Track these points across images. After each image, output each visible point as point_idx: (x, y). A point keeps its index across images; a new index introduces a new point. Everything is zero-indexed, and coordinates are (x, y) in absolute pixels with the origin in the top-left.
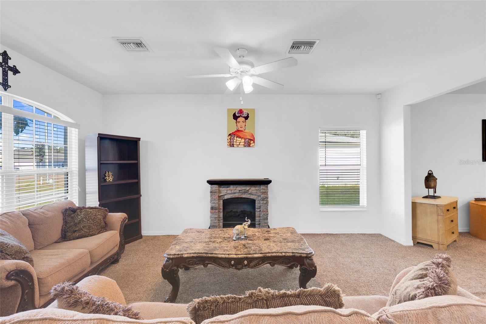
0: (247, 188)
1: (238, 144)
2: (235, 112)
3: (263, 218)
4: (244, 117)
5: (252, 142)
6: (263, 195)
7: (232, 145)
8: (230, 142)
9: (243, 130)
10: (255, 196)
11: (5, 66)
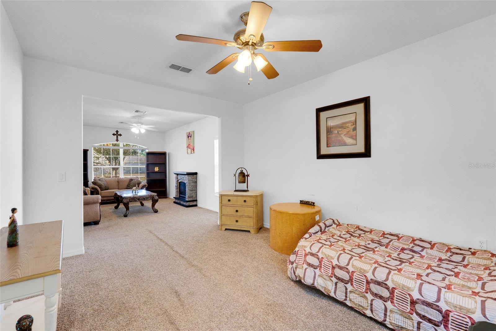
0: (183, 176)
1: (189, 152)
2: (188, 134)
4: (190, 136)
5: (193, 150)
9: (190, 144)
10: (185, 181)
11: (117, 134)
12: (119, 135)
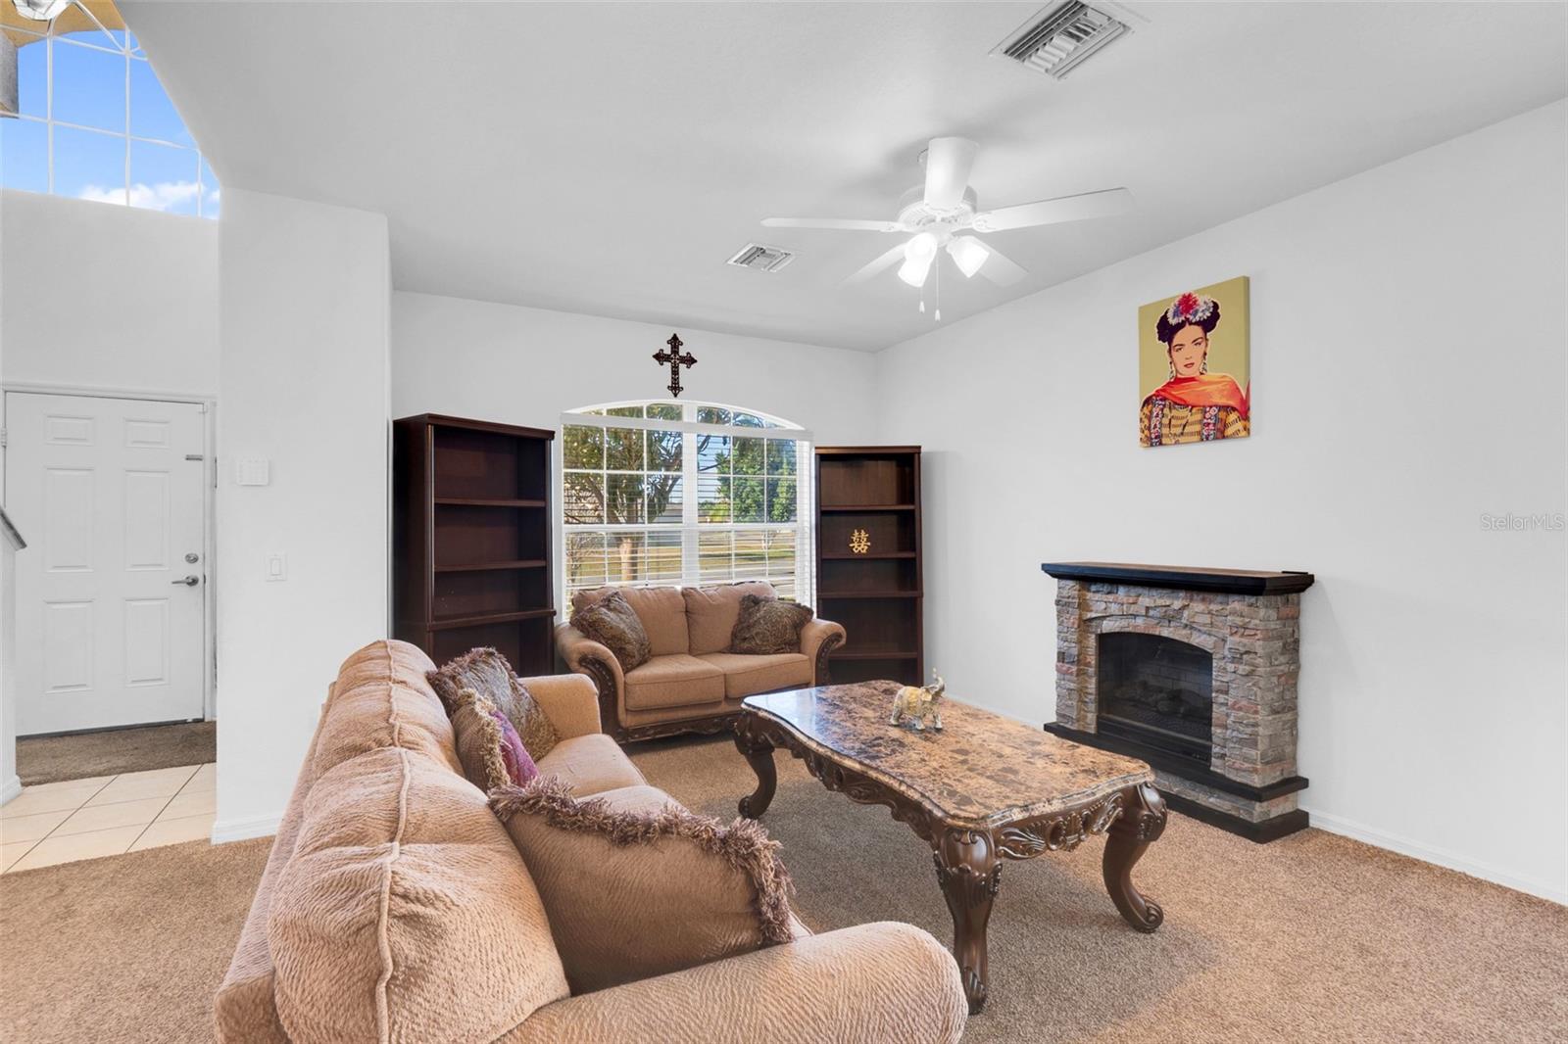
0: (1176, 600)
1: (1179, 430)
2: (1167, 312)
3: (1235, 734)
4: (1197, 323)
5: (1233, 416)
6: (1236, 638)
7: (1156, 438)
8: (1149, 429)
9: (1196, 374)
10: (1208, 638)
11: (674, 357)
12: (683, 360)
